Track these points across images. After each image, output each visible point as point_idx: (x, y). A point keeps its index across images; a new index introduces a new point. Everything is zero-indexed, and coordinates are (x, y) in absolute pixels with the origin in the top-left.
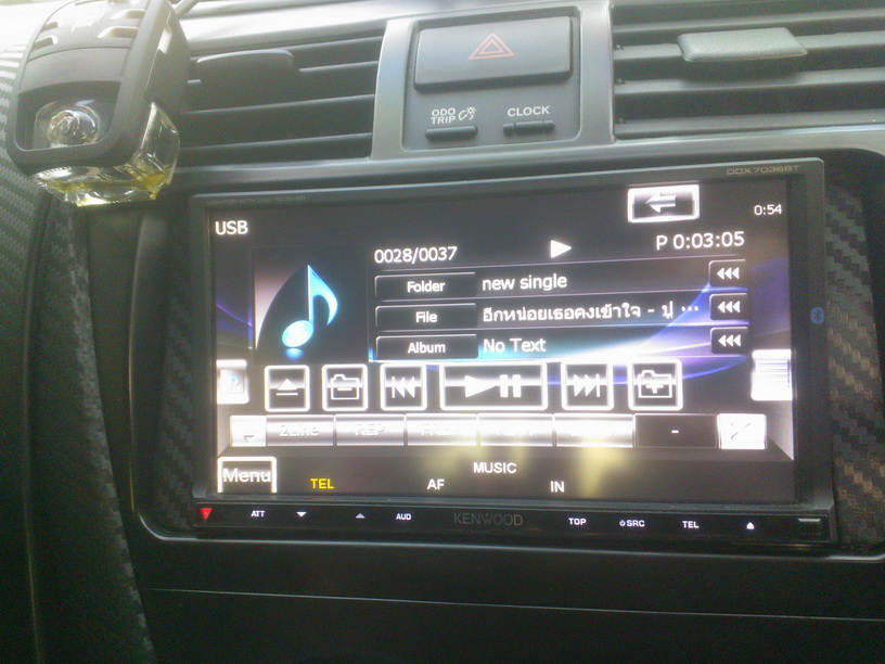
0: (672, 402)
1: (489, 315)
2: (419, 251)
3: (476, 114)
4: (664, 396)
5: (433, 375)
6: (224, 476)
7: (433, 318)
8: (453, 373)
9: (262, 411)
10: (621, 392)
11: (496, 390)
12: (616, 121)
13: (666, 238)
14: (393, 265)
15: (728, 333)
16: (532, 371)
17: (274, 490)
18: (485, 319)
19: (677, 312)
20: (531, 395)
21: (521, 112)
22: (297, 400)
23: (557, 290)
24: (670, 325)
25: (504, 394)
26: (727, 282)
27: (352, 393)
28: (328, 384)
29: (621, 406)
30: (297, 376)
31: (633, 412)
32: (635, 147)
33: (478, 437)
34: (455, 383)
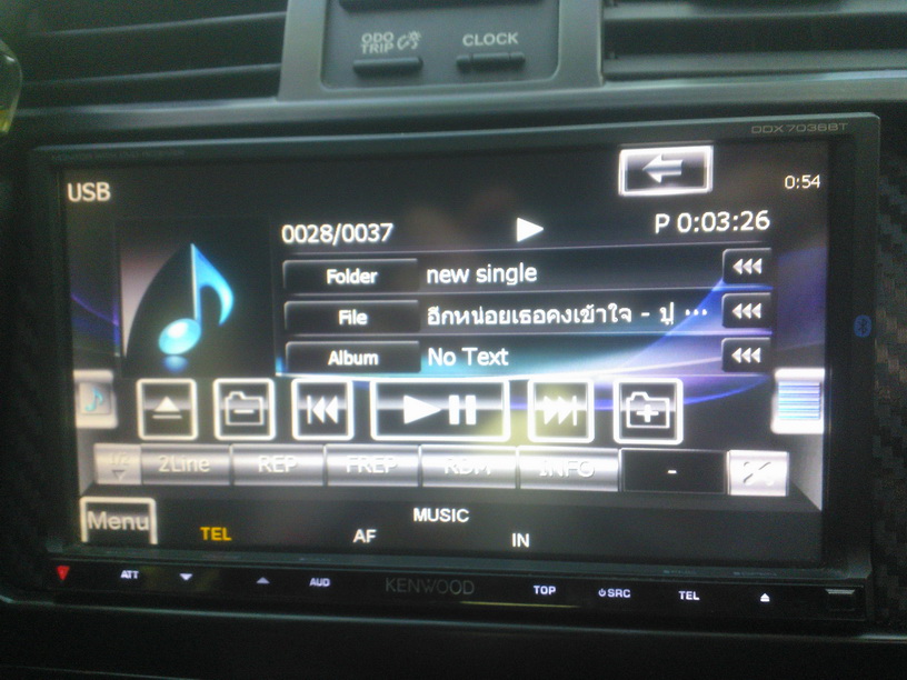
0: (670, 433)
1: (435, 316)
2: (342, 228)
3: (421, 42)
4: (659, 427)
5: (362, 393)
6: (88, 521)
7: (361, 319)
8: (387, 391)
9: (134, 439)
10: (604, 419)
11: (444, 415)
12: (605, 57)
13: (667, 218)
14: (307, 246)
15: (744, 346)
16: (491, 391)
17: (154, 540)
18: (431, 322)
19: (679, 316)
21: (481, 40)
22: (180, 425)
23: (523, 285)
24: (670, 333)
25: (454, 420)
26: (746, 278)
27: (255, 417)
28: (221, 405)
29: (604, 438)
30: (180, 393)
31: (619, 446)
32: (630, 92)
33: (420, 475)
34: (391, 405)
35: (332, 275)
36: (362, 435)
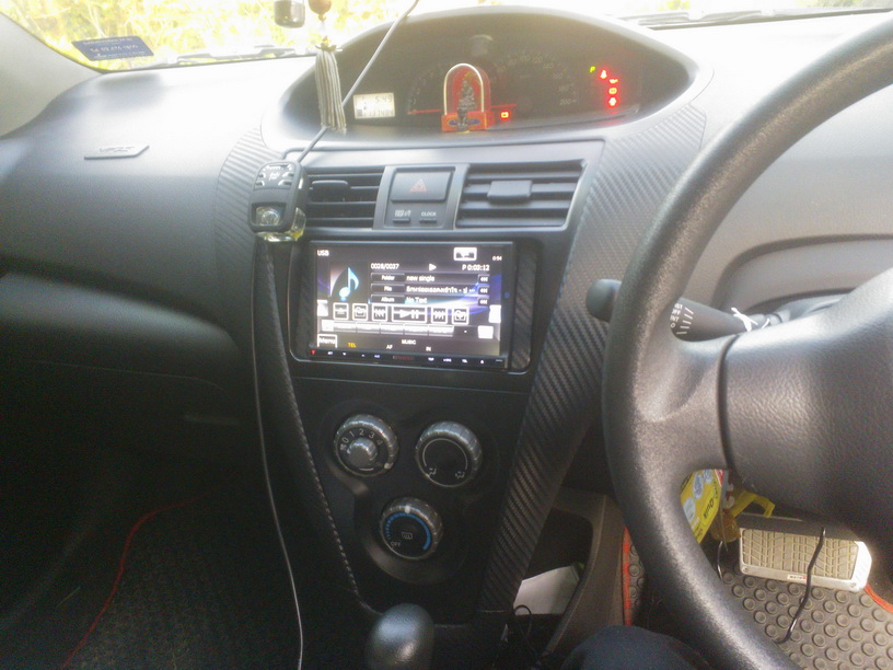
0: (465, 322)
1: (409, 289)
2: (386, 265)
3: (411, 214)
4: (463, 320)
5: (390, 309)
6: (320, 341)
8: (396, 309)
9: (332, 319)
10: (450, 318)
11: (410, 316)
12: (457, 220)
13: (466, 266)
14: (377, 269)
15: (483, 299)
16: (422, 310)
17: (336, 346)
19: (468, 291)
20: (422, 318)
21: (426, 214)
22: (344, 316)
23: (431, 282)
24: (466, 296)
25: (413, 317)
26: (483, 282)
27: (363, 314)
28: (354, 311)
29: (450, 323)
30: (344, 307)
31: (453, 325)
33: (404, 331)
34: (397, 312)
35: (383, 277)
36: (390, 320)
